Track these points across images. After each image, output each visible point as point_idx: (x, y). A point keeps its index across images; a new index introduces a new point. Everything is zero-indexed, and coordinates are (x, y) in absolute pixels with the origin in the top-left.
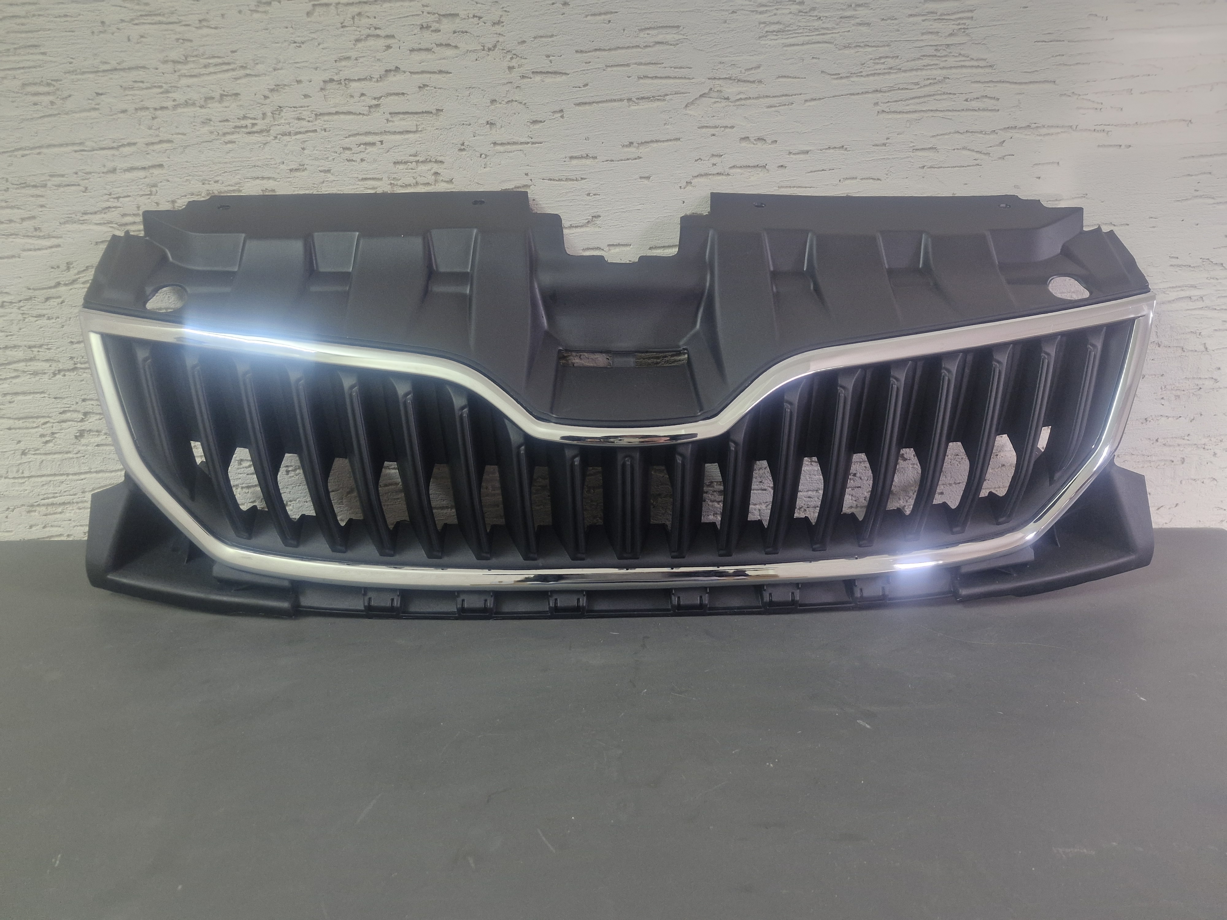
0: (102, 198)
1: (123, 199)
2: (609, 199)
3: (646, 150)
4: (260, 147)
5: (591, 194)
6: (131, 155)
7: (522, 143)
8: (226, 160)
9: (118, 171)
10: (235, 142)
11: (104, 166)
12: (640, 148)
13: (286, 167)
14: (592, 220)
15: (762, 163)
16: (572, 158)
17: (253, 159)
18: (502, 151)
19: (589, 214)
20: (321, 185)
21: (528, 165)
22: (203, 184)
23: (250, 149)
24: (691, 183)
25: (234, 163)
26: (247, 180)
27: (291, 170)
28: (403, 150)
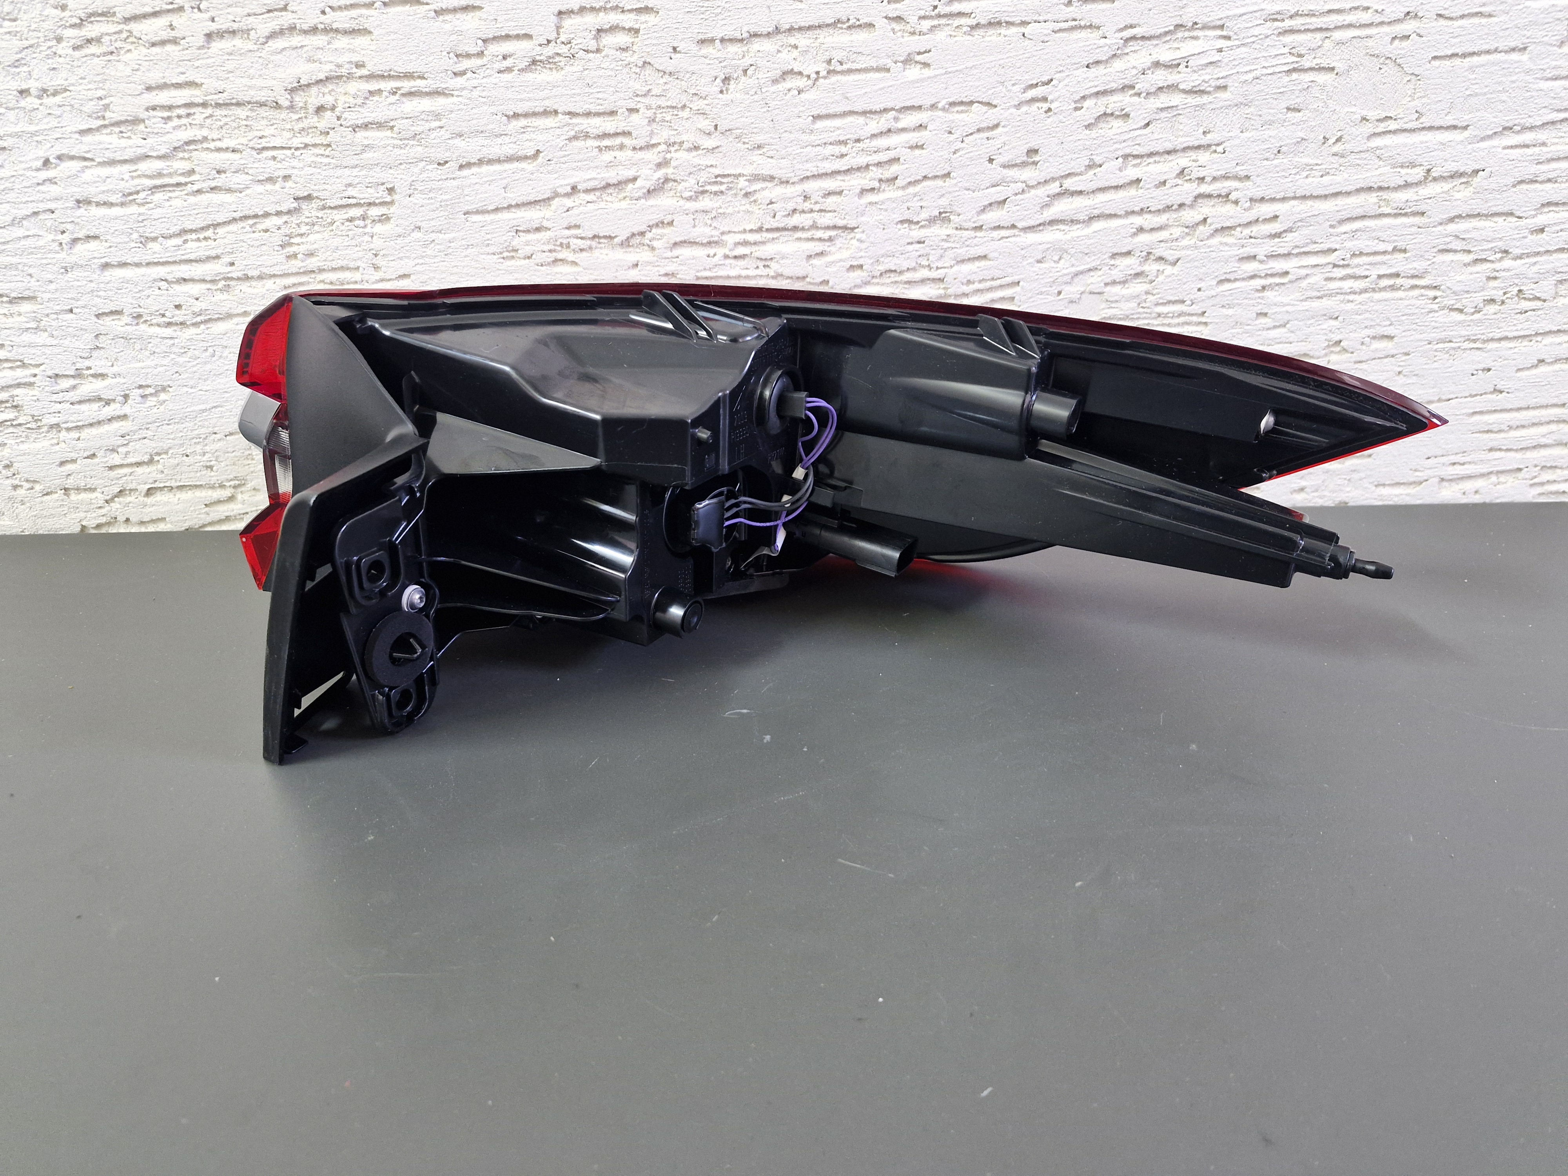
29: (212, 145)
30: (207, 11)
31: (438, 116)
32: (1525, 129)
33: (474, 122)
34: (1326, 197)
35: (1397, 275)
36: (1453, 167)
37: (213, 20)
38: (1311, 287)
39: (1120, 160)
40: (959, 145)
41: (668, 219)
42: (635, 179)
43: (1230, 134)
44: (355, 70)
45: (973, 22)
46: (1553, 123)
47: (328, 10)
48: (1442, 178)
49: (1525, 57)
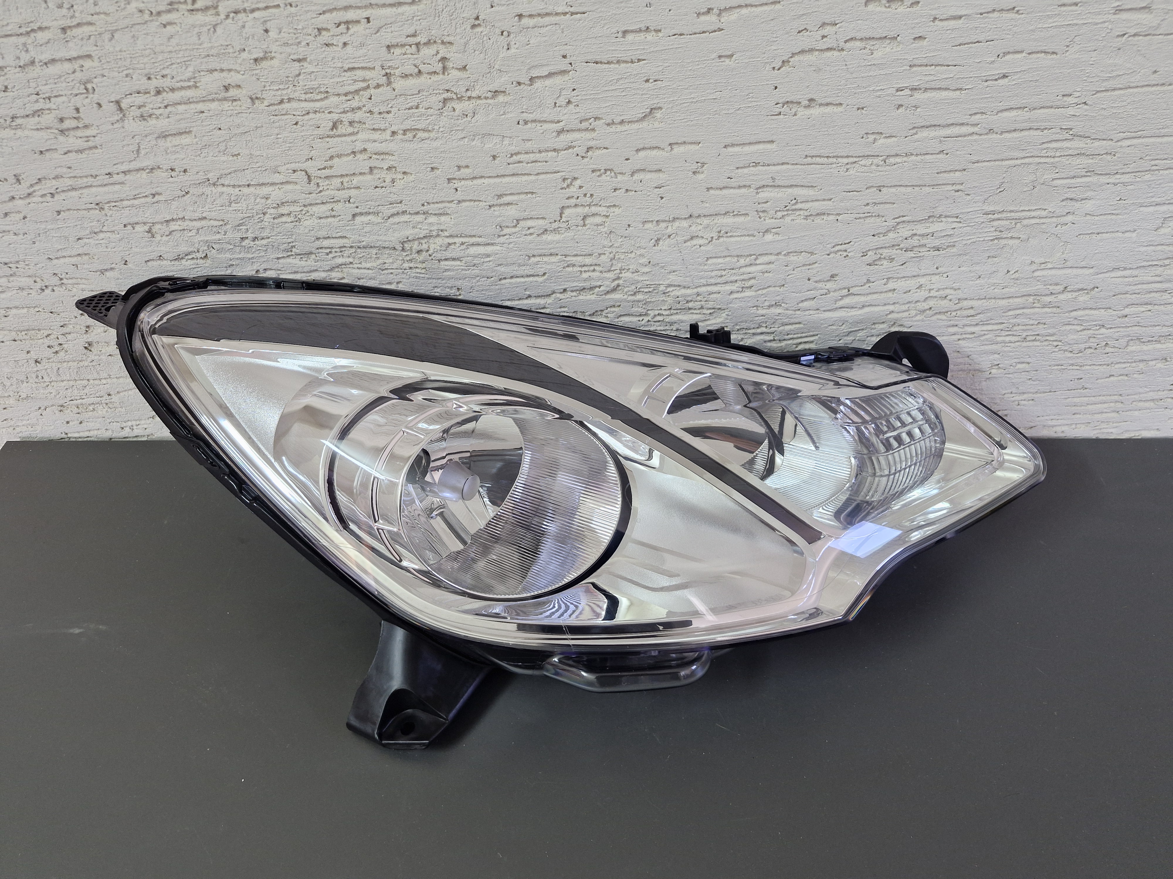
0: (28, 98)
1: (56, 99)
2: (674, 86)
4: (209, 30)
5: (651, 81)
6: (47, 43)
7: (557, 14)
8: (171, 48)
9: (37, 64)
10: (175, 23)
11: (18, 58)
13: (249, 56)
16: (625, 32)
17: (205, 45)
19: (646, 107)
20: (297, 78)
22: (149, 78)
23: (198, 33)
25: (182, 53)
26: (202, 73)
27: (256, 60)
28: (398, 29)
29: (356, 266)
30: (354, 203)
31: (488, 256)
32: (1125, 269)
33: (509, 259)
34: (1003, 298)
35: (1038, 335)
36: (1081, 286)
37: (357, 207)
38: (987, 340)
39: (885, 280)
40: (793, 272)
41: (619, 304)
42: (601, 286)
43: (953, 269)
44: (440, 233)
45: (809, 214)
46: (1144, 267)
47: (425, 204)
48: (1072, 291)
49: (1134, 235)
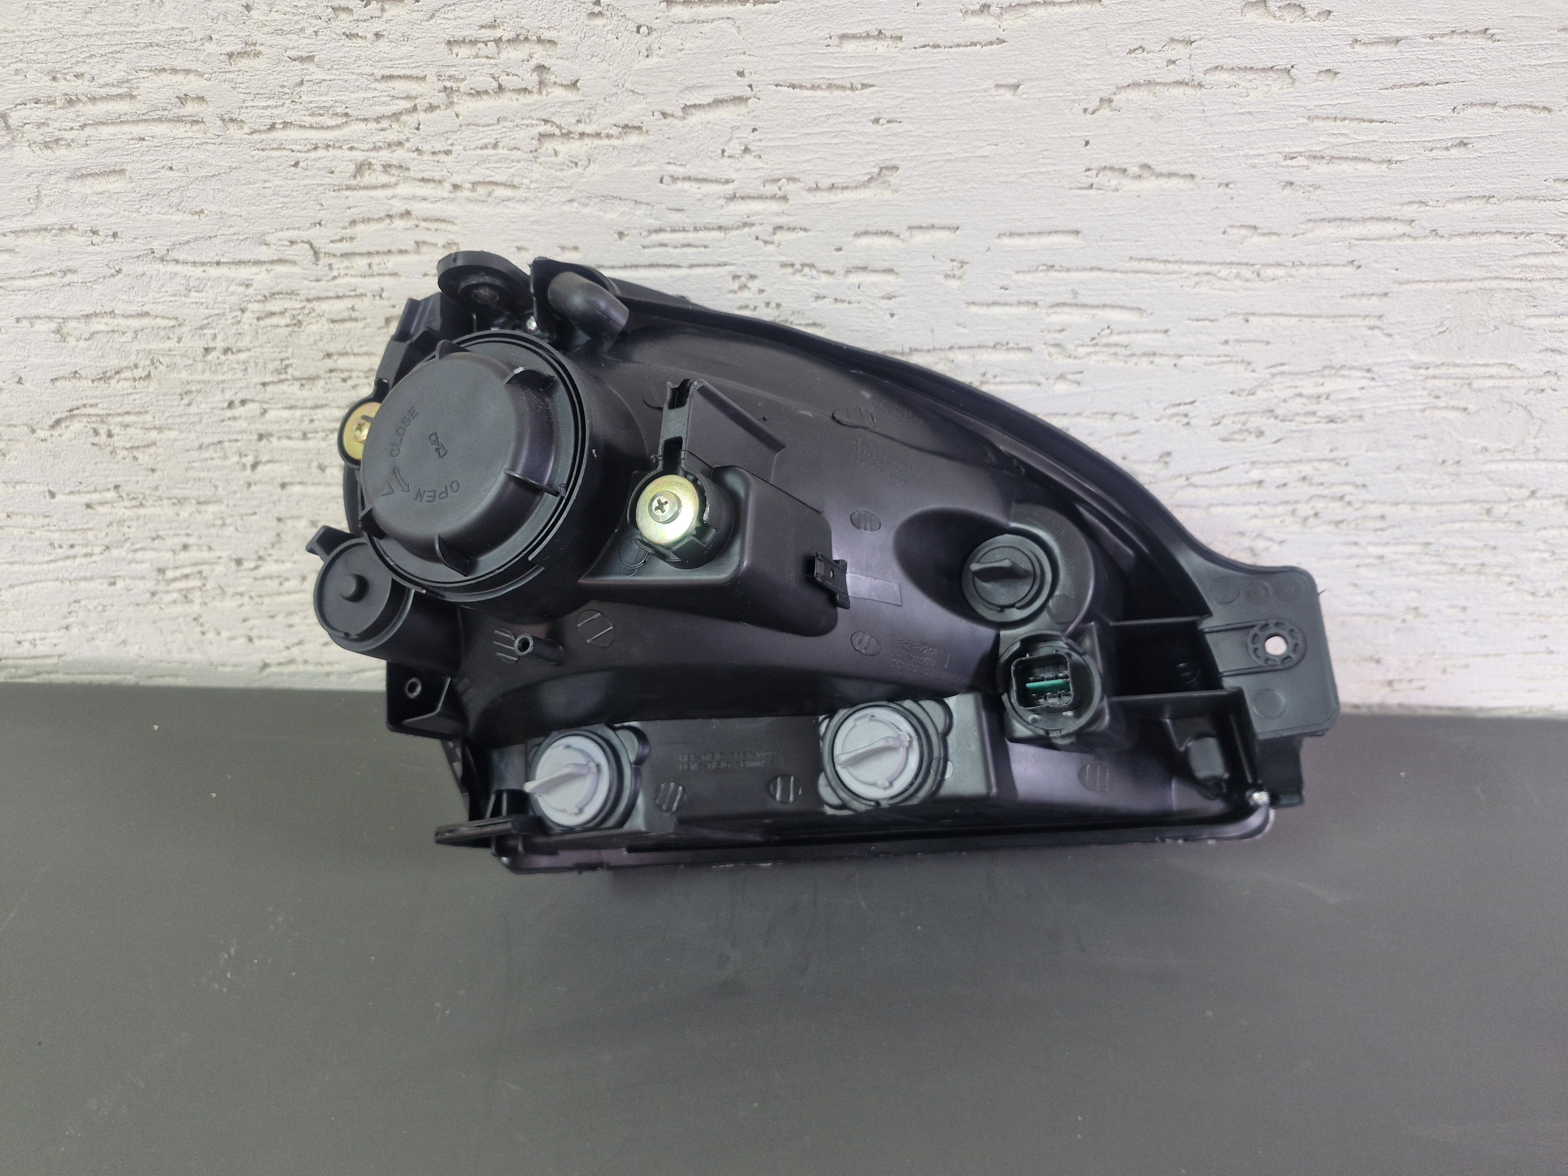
3: (1021, 22)
12: (1005, 16)
14: (879, 174)
15: (1283, 64)
18: (686, 19)
21: (744, 53)
24: (1110, 101)
